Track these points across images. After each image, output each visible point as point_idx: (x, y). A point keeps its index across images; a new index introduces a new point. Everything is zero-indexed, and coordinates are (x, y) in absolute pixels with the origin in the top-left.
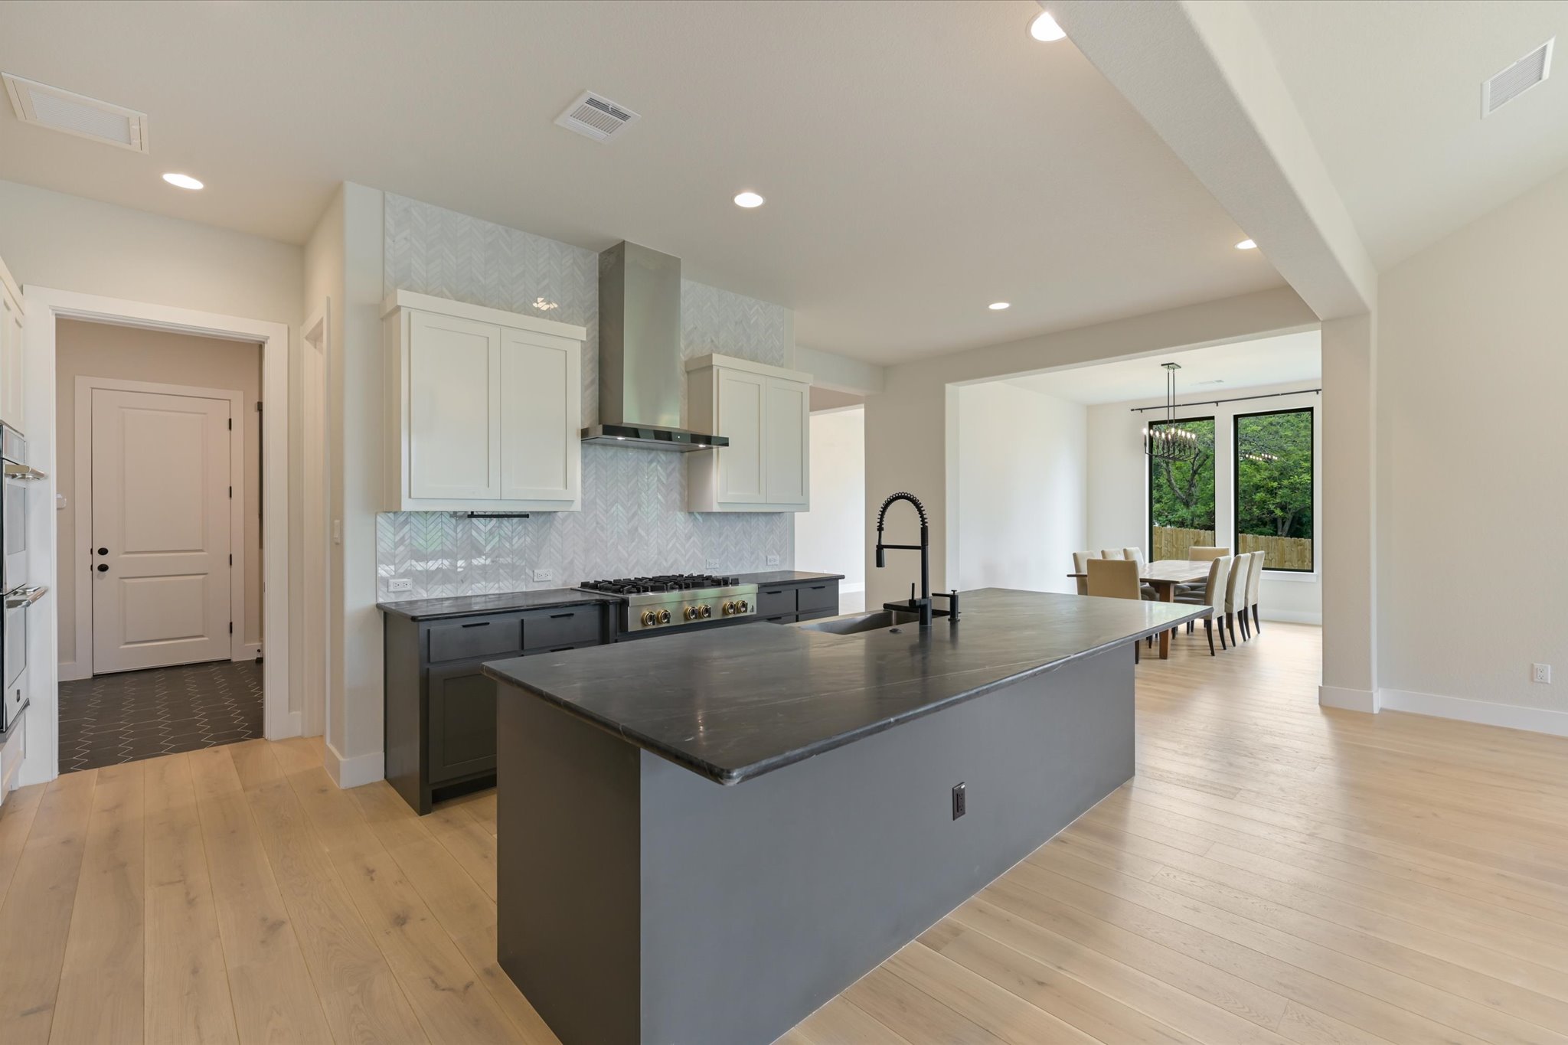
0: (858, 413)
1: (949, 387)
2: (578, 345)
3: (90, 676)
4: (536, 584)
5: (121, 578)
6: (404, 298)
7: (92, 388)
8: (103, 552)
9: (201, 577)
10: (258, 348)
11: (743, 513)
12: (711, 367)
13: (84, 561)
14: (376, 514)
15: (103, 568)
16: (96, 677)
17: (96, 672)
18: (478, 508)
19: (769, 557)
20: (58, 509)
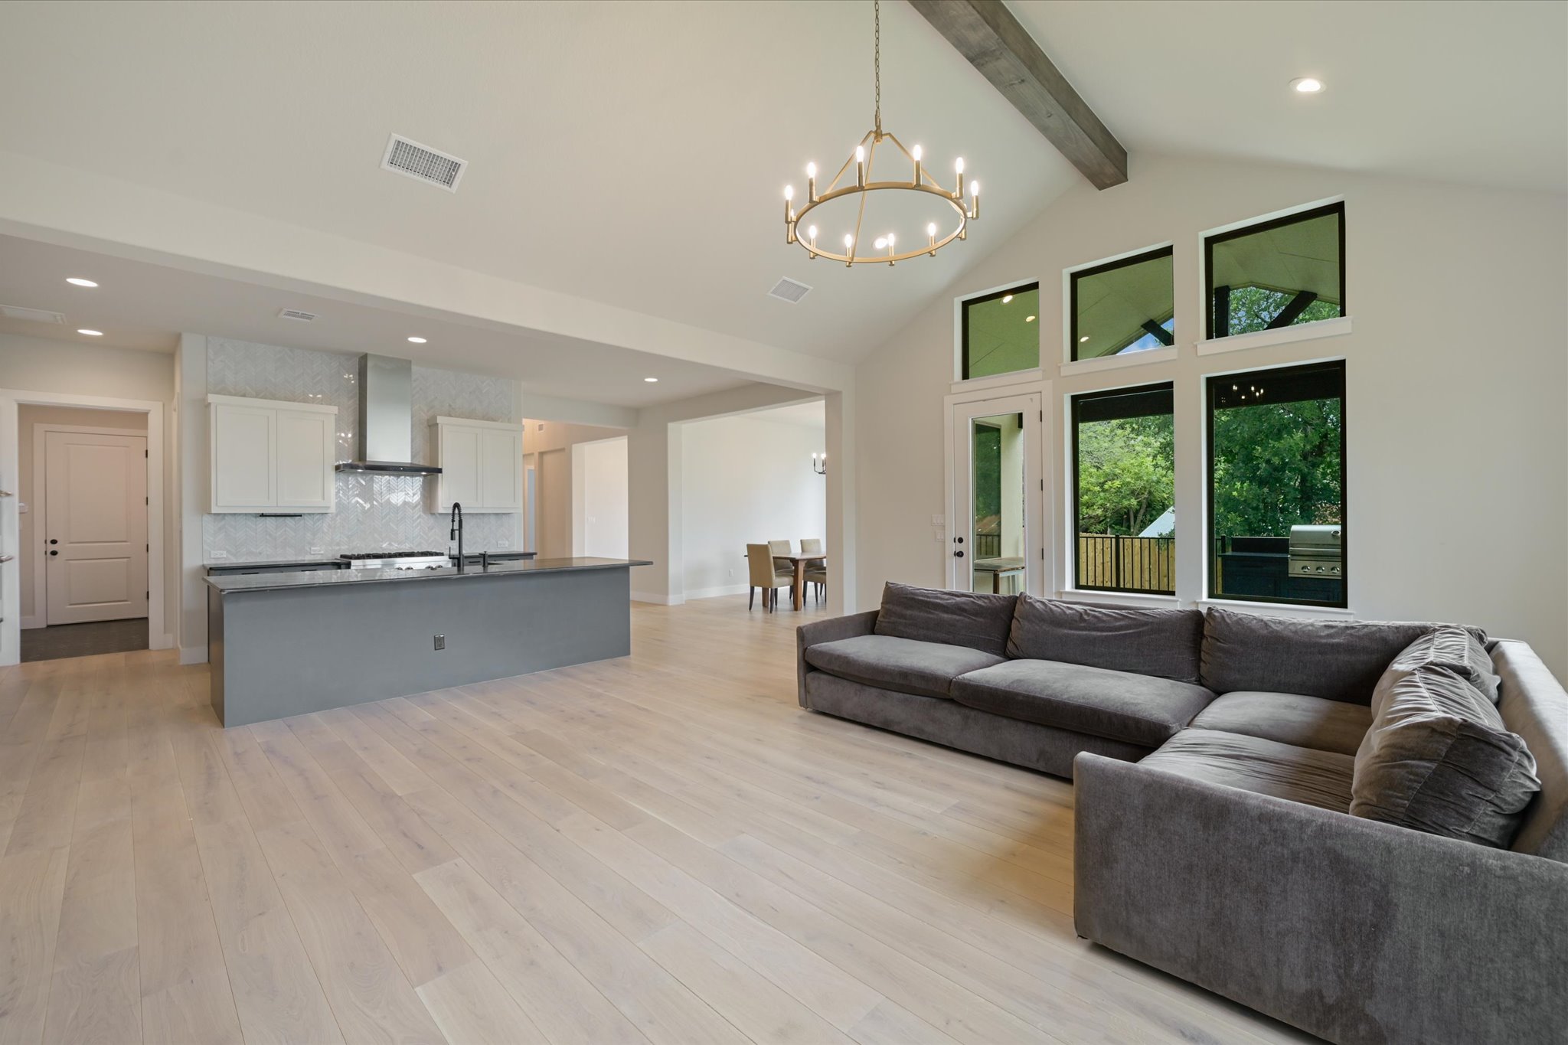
0: (623, 442)
1: (671, 425)
2: (333, 417)
3: (44, 626)
4: (313, 556)
5: (67, 560)
6: (212, 398)
7: (46, 431)
8: (54, 542)
9: (125, 560)
10: (144, 416)
11: (477, 514)
12: (437, 424)
13: (40, 548)
14: (202, 516)
15: (54, 553)
16: (49, 626)
17: (50, 623)
18: (265, 512)
19: (499, 542)
20: (20, 513)
